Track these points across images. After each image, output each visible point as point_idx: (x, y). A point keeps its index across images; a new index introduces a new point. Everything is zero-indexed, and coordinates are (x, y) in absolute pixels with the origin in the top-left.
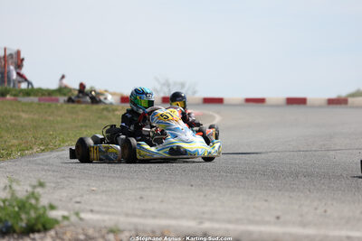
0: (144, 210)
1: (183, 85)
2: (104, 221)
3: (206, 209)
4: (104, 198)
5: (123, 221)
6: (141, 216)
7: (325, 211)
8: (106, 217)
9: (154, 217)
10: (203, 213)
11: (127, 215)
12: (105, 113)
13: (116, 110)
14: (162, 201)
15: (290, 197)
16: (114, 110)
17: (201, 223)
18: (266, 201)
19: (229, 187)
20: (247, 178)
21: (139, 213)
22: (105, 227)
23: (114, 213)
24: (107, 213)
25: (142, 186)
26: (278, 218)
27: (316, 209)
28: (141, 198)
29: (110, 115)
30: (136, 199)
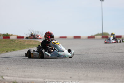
0: (25, 75)
1: (38, 32)
2: (11, 79)
3: (46, 75)
4: (11, 71)
5: (18, 79)
6: (24, 77)
7: (87, 75)
8: (12, 78)
9: (28, 78)
10: (45, 76)
11: (19, 77)
12: (12, 42)
13: (16, 41)
14: (31, 72)
15: (75, 70)
16: (15, 41)
17: (45, 80)
18: (67, 72)
19: (54, 67)
20: (60, 64)
21: (24, 76)
22: (12, 81)
23: (15, 77)
24: (12, 76)
25: (24, 67)
26: (71, 77)
27: (84, 74)
28: (24, 71)
29: (13, 43)
30: (22, 72)
